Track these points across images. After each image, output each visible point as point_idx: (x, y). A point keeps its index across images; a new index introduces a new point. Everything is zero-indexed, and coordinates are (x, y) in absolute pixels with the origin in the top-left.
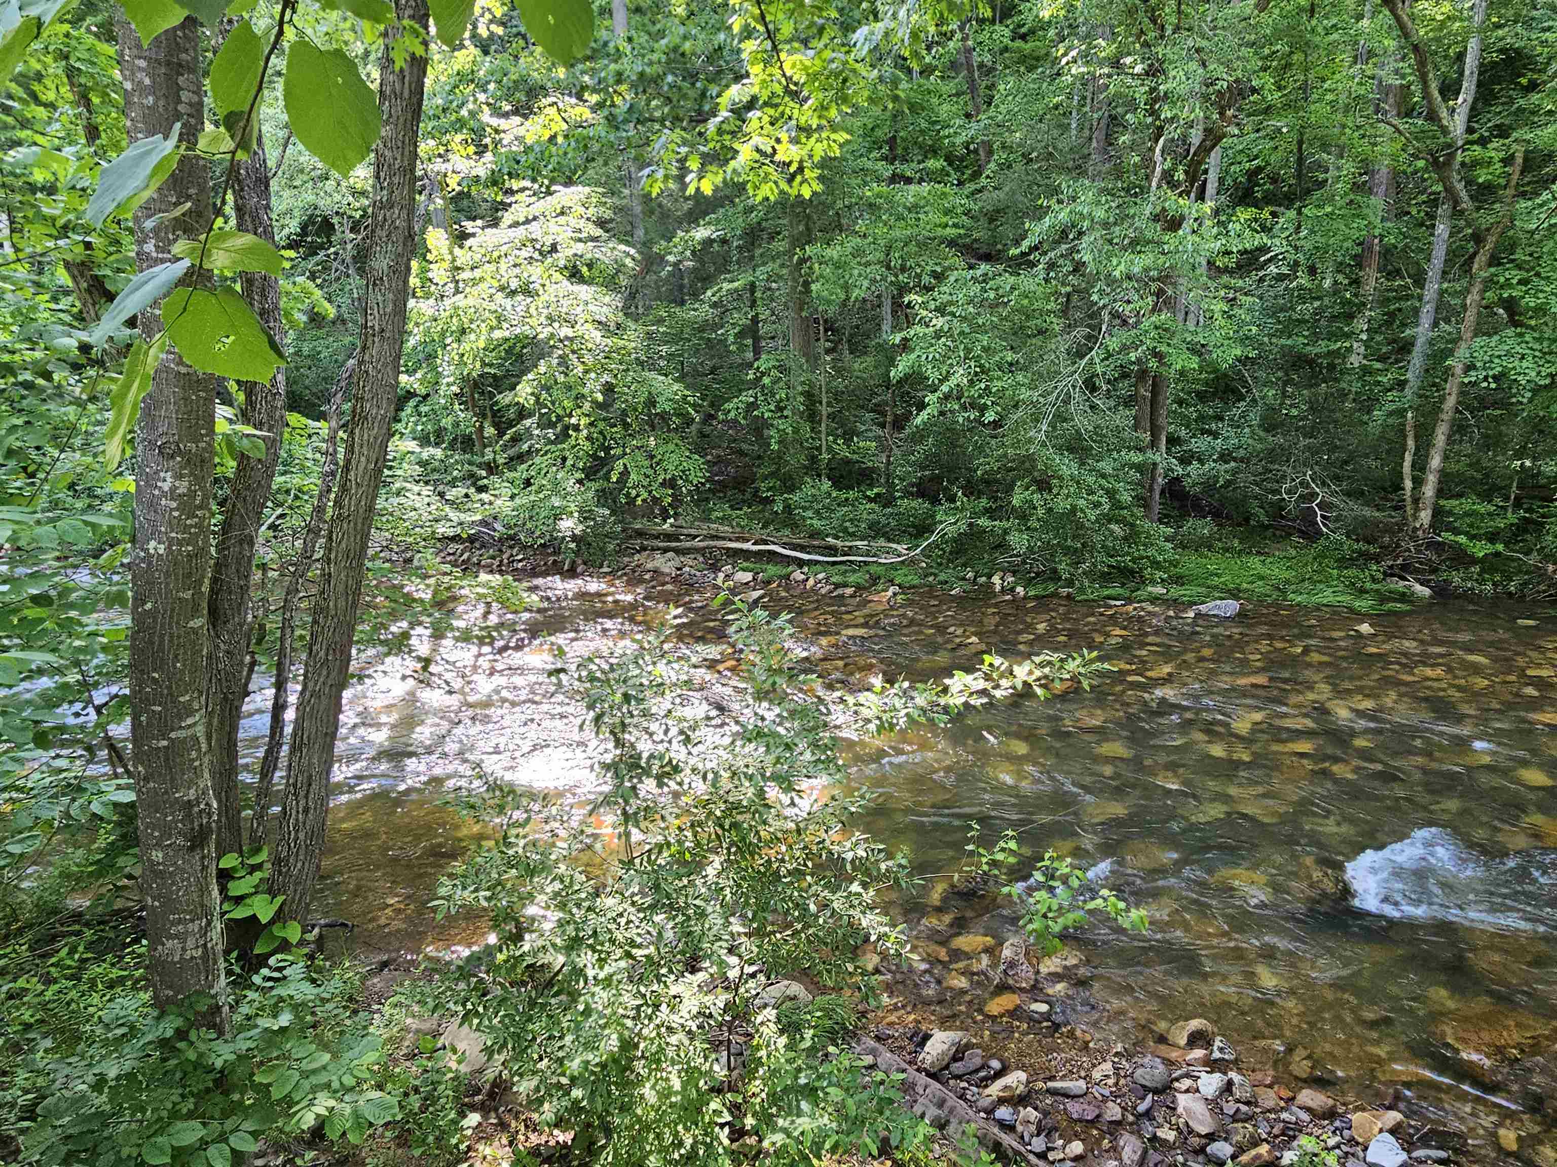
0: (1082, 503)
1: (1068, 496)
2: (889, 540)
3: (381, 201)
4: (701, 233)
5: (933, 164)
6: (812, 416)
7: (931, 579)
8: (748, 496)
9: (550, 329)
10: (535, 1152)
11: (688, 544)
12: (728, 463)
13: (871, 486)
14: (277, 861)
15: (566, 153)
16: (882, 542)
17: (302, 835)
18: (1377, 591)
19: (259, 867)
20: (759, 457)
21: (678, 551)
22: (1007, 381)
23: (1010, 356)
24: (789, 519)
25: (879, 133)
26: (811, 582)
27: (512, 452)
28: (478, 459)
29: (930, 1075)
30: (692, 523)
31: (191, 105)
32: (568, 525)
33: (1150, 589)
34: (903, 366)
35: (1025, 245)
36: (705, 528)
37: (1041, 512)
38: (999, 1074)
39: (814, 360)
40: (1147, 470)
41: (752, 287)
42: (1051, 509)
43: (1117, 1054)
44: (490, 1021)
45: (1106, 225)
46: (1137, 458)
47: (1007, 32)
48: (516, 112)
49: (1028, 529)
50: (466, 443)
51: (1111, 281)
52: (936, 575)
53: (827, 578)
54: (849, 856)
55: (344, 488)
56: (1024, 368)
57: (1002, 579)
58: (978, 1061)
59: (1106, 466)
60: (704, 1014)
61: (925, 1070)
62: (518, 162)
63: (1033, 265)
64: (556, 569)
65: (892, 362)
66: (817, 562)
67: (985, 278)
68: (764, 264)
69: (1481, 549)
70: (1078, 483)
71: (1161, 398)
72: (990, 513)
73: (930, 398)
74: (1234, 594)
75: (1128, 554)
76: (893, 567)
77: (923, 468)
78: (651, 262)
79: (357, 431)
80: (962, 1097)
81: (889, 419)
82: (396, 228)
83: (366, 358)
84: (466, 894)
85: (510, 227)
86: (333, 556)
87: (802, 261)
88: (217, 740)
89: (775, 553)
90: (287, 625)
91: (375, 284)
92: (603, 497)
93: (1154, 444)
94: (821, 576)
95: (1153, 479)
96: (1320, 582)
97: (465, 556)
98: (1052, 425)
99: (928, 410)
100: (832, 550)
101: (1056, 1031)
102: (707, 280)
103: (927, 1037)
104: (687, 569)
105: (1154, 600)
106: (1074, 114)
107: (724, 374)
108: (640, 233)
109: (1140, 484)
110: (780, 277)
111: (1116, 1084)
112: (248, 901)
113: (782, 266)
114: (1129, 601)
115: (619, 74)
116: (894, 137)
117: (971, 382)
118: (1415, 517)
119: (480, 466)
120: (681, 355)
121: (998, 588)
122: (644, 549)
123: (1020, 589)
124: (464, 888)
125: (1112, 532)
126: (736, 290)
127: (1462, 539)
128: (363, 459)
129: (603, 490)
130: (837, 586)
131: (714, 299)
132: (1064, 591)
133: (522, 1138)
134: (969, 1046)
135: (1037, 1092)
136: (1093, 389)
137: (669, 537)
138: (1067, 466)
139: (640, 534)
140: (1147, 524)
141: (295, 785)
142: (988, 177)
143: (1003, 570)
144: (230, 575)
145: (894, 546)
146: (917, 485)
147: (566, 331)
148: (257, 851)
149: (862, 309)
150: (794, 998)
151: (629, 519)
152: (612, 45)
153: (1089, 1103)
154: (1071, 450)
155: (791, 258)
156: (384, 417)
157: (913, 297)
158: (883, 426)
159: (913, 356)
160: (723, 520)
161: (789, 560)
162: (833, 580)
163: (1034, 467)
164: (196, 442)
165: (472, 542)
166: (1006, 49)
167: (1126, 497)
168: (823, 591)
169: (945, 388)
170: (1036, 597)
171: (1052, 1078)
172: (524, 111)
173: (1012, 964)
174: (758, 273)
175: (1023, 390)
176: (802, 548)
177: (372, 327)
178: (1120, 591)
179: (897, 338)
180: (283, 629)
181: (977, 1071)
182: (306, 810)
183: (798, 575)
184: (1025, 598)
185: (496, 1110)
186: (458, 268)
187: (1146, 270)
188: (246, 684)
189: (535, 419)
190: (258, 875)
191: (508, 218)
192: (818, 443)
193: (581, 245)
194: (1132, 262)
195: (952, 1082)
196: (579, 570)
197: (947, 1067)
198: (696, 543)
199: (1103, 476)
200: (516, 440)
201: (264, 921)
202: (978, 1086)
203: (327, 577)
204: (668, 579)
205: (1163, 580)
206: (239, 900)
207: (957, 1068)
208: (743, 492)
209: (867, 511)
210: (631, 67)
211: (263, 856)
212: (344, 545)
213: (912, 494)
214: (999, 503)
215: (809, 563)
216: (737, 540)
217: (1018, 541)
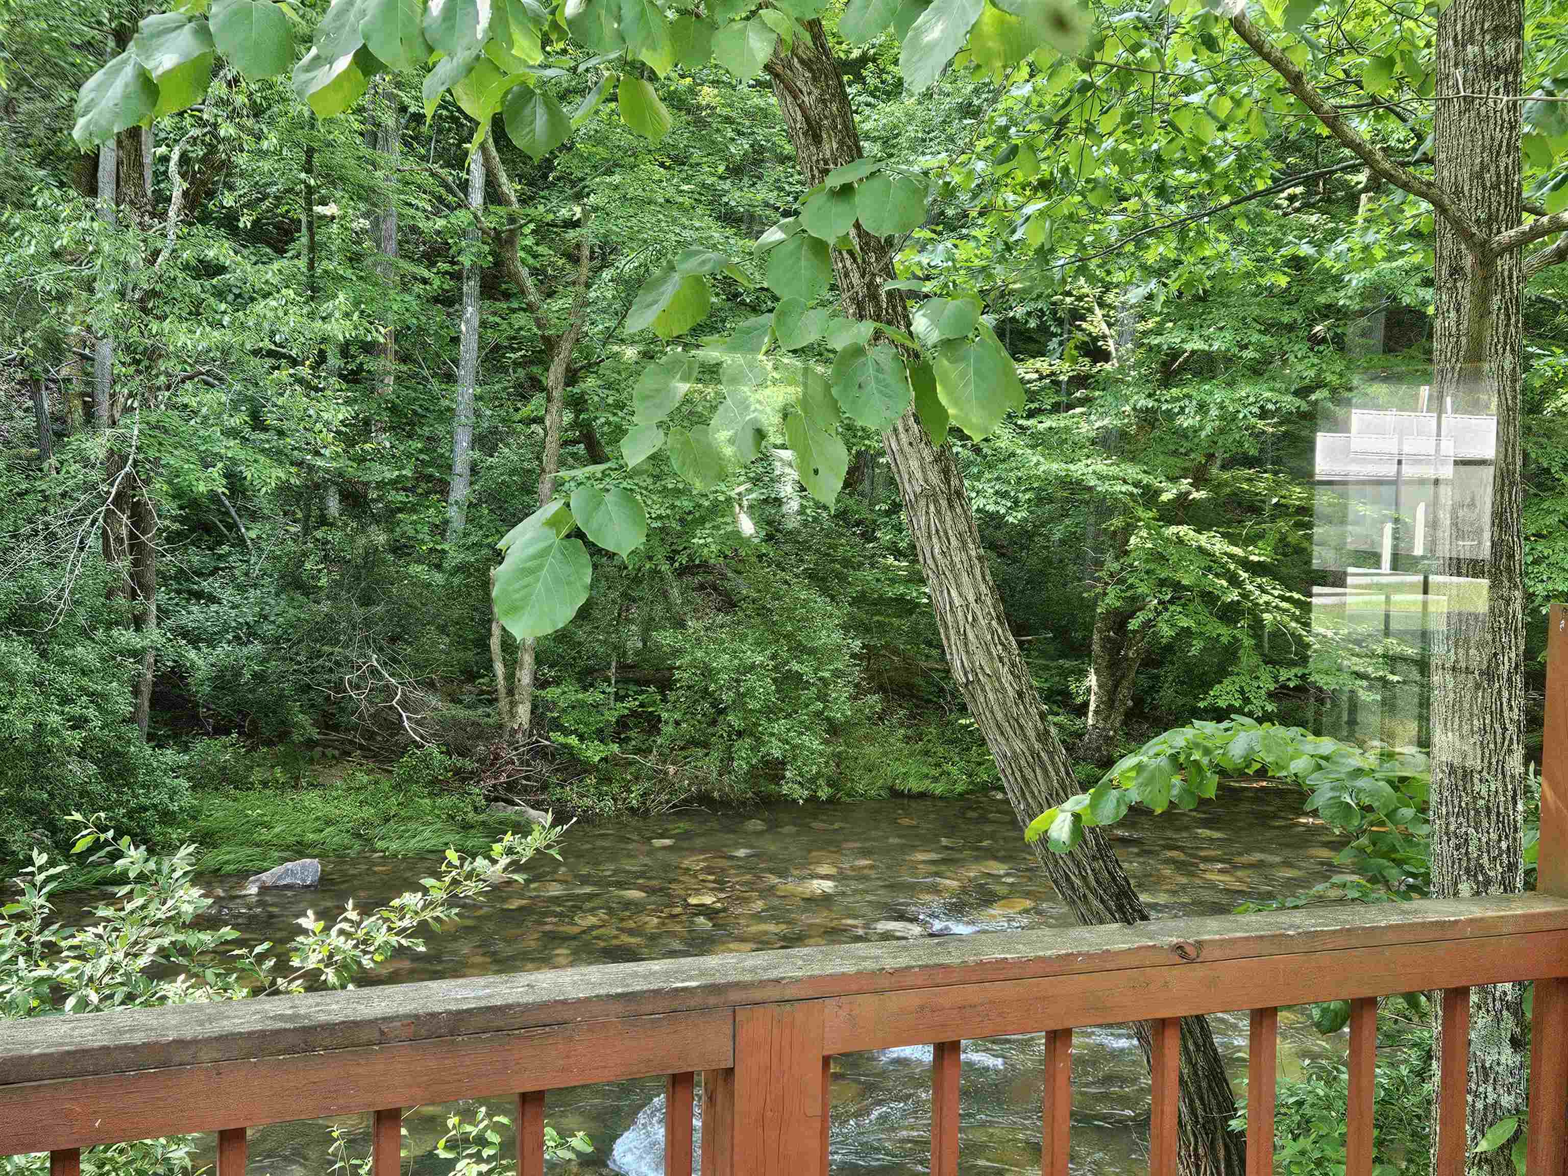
18: (483, 823)
69: (594, 752)
74: (300, 850)
96: (410, 818)
118: (513, 715)
127: (573, 740)
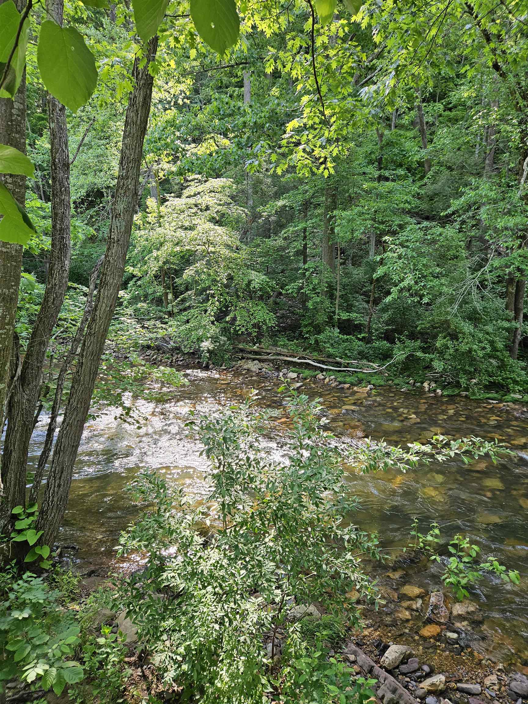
0: (475, 347)
1: (467, 343)
2: (369, 361)
3: (122, 176)
4: (280, 203)
5: (401, 172)
6: (332, 297)
7: (390, 382)
8: (297, 334)
9: (204, 247)
10: (160, 695)
11: (265, 357)
12: (288, 317)
13: (360, 333)
14: (42, 512)
15: (216, 160)
16: (365, 362)
17: (55, 499)
19: (32, 514)
20: (303, 316)
21: (260, 361)
22: (436, 282)
23: (438, 270)
24: (317, 347)
25: (373, 156)
26: (327, 380)
27: (181, 307)
28: (164, 310)
29: (387, 671)
30: (268, 346)
31: (19, 109)
32: (206, 345)
33: (512, 395)
34: (380, 271)
35: (449, 211)
36: (274, 350)
37: (451, 351)
38: (429, 675)
39: (334, 268)
40: (513, 331)
41: (305, 230)
42: (457, 350)
43: (499, 670)
44: (142, 617)
45: (495, 201)
46: (506, 324)
47: (442, 107)
48: (194, 141)
49: (444, 359)
50: (159, 301)
51: (496, 230)
52: (393, 381)
53: (336, 379)
54: (347, 537)
55: (93, 320)
56: (447, 276)
57: (429, 384)
58: (416, 666)
59: (489, 328)
60: (260, 624)
61: (385, 667)
62: (193, 164)
63: (452, 222)
64: (199, 366)
65: (374, 270)
66: (330, 370)
67: (427, 228)
68: (311, 219)
70: (473, 336)
71: (521, 293)
72: (424, 350)
73: (394, 289)
75: (500, 376)
76: (370, 375)
77: (388, 325)
78: (256, 216)
79: (102, 290)
80: (406, 687)
81: (371, 299)
82: (129, 189)
83: (110, 254)
84: (134, 542)
85: (187, 197)
86: (84, 354)
87: (331, 217)
88: (18, 445)
89: (309, 364)
90: (60, 387)
91: (116, 217)
92: (224, 331)
93: (516, 318)
94: (332, 377)
95: (515, 336)
97: (155, 357)
98: (461, 306)
99: (393, 295)
100: (339, 364)
101: (462, 651)
102: (282, 226)
103: (387, 647)
104: (264, 369)
105: (515, 401)
106: (478, 146)
107: (287, 273)
108: (251, 203)
109: (507, 338)
110: (319, 225)
111: (499, 690)
112: (25, 532)
113: (321, 220)
114: (501, 401)
115: (245, 123)
116: (381, 158)
117: (416, 283)
119: (165, 313)
120: (267, 263)
121: (427, 389)
122: (243, 358)
123: (439, 391)
124: (134, 539)
125: (491, 364)
126: (296, 231)
128: (104, 305)
129: (225, 328)
130: (340, 383)
131: (285, 235)
132: (464, 393)
133: (154, 686)
134: (410, 656)
135: (451, 689)
136: (485, 287)
137: (256, 353)
138: (467, 327)
139: (242, 350)
140: (511, 361)
141: (54, 472)
142: (428, 178)
143: (430, 380)
144: (33, 361)
145: (371, 364)
146: (385, 334)
147: (211, 249)
148: (32, 506)
149: (359, 243)
150: (311, 614)
151: (237, 343)
152: (242, 109)
153: (483, 700)
154: (470, 319)
155: (325, 217)
156: (116, 284)
157: (387, 238)
158: (368, 302)
159: (386, 267)
160: (284, 346)
161: (316, 368)
162: (338, 379)
163: (449, 327)
164: (9, 289)
165: (158, 350)
166: (440, 116)
167: (500, 345)
168: (333, 385)
169: (402, 285)
170: (448, 396)
171: (460, 681)
172: (197, 141)
173: (436, 607)
174: (308, 223)
175: (444, 287)
176: (323, 363)
177: (113, 239)
178: (496, 395)
179: (378, 258)
180: (57, 389)
181: (415, 671)
182: (59, 486)
183: (320, 376)
184: (442, 396)
185: (142, 667)
186: (161, 216)
187: (516, 225)
188: (37, 417)
189: (193, 291)
190: (31, 518)
191: (186, 192)
192: (333, 309)
193: (221, 207)
194: (508, 220)
195: (400, 677)
196: (210, 367)
197: (397, 667)
198: (270, 357)
199: (488, 333)
200: (183, 300)
201: (31, 543)
202: (416, 681)
203: (81, 364)
204: (254, 374)
205: (520, 391)
206: (20, 532)
207: (404, 668)
208: (294, 332)
209: (358, 345)
210: (250, 119)
211: (35, 508)
212: (91, 348)
213: (381, 338)
214: (428, 344)
215: (326, 370)
216: (290, 356)
217: (438, 365)
